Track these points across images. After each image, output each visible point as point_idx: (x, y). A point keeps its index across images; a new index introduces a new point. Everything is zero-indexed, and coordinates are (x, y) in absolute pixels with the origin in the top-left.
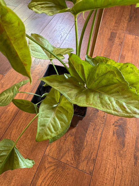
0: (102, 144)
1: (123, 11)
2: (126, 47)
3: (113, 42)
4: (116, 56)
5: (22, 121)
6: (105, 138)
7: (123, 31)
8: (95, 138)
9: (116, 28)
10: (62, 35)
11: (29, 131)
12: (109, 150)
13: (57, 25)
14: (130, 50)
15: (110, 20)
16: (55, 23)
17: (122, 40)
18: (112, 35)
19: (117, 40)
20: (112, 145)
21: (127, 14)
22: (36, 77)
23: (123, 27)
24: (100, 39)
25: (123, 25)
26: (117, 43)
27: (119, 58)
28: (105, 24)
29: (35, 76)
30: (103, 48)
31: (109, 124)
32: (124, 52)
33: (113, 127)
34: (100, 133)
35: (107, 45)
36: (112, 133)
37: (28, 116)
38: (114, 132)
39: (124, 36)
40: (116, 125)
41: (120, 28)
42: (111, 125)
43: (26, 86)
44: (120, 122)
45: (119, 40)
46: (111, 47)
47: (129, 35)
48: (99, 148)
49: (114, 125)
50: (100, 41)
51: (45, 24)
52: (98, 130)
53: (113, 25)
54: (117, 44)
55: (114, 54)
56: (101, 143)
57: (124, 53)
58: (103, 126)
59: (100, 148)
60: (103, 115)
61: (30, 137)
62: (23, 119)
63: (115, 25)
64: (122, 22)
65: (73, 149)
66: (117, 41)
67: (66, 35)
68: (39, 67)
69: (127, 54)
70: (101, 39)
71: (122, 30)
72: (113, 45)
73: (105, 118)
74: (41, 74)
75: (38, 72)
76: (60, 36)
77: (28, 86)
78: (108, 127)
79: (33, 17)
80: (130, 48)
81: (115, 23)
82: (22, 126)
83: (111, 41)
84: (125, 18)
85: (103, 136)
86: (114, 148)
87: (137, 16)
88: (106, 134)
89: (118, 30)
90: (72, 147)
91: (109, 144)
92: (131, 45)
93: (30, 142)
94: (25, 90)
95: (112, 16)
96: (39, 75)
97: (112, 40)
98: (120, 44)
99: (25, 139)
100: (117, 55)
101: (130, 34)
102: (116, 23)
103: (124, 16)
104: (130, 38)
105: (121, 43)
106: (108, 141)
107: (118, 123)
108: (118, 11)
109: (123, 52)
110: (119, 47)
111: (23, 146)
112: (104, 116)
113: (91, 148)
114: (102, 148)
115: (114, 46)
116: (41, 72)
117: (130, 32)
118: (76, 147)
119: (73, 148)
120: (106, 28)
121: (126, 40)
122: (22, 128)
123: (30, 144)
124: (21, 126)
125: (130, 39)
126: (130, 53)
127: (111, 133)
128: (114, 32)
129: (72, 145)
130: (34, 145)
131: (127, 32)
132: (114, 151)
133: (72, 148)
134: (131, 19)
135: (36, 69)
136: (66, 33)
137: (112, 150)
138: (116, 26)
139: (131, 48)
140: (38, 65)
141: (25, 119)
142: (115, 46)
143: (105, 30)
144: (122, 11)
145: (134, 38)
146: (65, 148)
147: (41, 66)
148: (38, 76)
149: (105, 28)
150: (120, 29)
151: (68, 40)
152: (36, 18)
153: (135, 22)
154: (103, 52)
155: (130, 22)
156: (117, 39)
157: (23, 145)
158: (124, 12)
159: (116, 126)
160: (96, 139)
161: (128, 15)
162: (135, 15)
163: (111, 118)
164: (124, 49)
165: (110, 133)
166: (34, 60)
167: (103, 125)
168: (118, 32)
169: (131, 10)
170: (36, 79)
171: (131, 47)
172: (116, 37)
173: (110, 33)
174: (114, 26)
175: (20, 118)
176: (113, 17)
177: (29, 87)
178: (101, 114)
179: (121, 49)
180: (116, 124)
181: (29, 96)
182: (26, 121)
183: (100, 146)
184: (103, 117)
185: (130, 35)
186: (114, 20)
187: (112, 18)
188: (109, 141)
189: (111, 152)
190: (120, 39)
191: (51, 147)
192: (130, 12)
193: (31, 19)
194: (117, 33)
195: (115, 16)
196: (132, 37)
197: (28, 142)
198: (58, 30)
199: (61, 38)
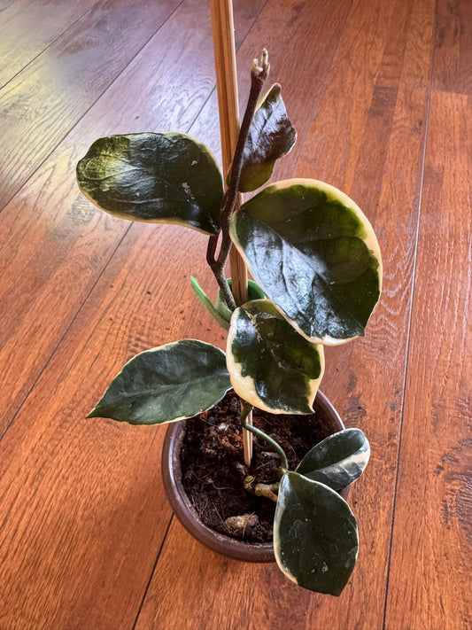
0: (401, 575)
1: (410, 12)
2: (440, 138)
3: (387, 122)
4: (407, 171)
5: (15, 486)
6: (408, 541)
7: (418, 80)
8: (366, 543)
9: (390, 70)
10: (185, 103)
11: (49, 534)
12: (438, 600)
13: (161, 67)
14: (457, 146)
15: (365, 45)
16: (153, 63)
17: (418, 111)
18: (381, 96)
19: (404, 114)
20: (447, 578)
21: (427, 21)
22: (83, 277)
23: (419, 68)
24: (336, 112)
25: (417, 59)
26: (402, 123)
27: (418, 179)
28: (347, 57)
29: (77, 273)
30: (350, 144)
31: (419, 471)
32: (437, 158)
33: (436, 481)
34: (383, 516)
35: (364, 135)
36: (439, 515)
37: (45, 455)
38: (446, 506)
39: (428, 98)
40: (452, 473)
41: (405, 70)
42: (431, 475)
43: (36, 320)
44: (468, 454)
45: (407, 111)
46: (383, 139)
47: (444, 93)
48: (389, 596)
49: (442, 472)
50: (336, 118)
51: (113, 68)
52: (374, 503)
53: (378, 61)
54: (405, 127)
55: (399, 165)
56: (394, 567)
57: (435, 160)
58: (394, 484)
59: (395, 595)
60: (387, 431)
61: (56, 568)
62: (23, 475)
63: (387, 59)
64: (411, 49)
65: (264, 613)
66: (400, 115)
67: (198, 103)
68: (96, 234)
69: (447, 165)
70: (340, 111)
71: (416, 76)
72: (389, 131)
73: (396, 441)
74: (104, 263)
75: (90, 254)
76: (178, 109)
77: (47, 315)
78: (416, 488)
79: (67, 46)
80: (457, 142)
81: (384, 53)
82: (18, 509)
83: (380, 118)
84: (421, 35)
85: (401, 531)
86: (459, 590)
87: (462, 27)
88: (410, 522)
89: (399, 78)
90: (260, 600)
91: (433, 574)
92: (457, 129)
93: (55, 594)
94: (33, 335)
95: (371, 28)
96: (96, 267)
97: (381, 115)
98: (415, 129)
99: (30, 580)
100: (409, 169)
101: (447, 89)
102: (387, 52)
103: (414, 26)
104: (451, 103)
105: (421, 123)
106: (425, 557)
107: (456, 461)
108: (391, 13)
109: (431, 159)
110: (413, 139)
111: (22, 615)
112: (391, 436)
113: (351, 600)
114: (401, 598)
115: (392, 136)
116: (102, 251)
117: (448, 82)
118: (281, 602)
119: (263, 607)
120: (354, 71)
121: (436, 112)
122: (16, 519)
123: (55, 603)
124: (13, 510)
125: (450, 106)
126: (458, 160)
127: (434, 513)
128: (385, 85)
129: (261, 592)
130: (73, 607)
131: (437, 82)
132: (462, 609)
133: (258, 610)
134: (442, 36)
135: (80, 242)
136: (198, 95)
137: (452, 600)
138: (388, 64)
139: (462, 139)
140: (91, 226)
141: (31, 476)
142: (396, 137)
143: (349, 81)
144: (404, 12)
145: (465, 103)
146: (228, 612)
147: (102, 227)
148: (90, 273)
149: (350, 70)
150: (408, 74)
151: (208, 122)
152: (78, 47)
153: (458, 46)
154: (353, 161)
155: (443, 49)
156: (401, 111)
157: (18, 612)
158: (413, 15)
159: (449, 478)
160: (370, 546)
161: (429, 23)
162: (453, 25)
163: (422, 441)
164: (435, 146)
165: (431, 511)
166: (70, 207)
167: (392, 479)
168: (402, 85)
169: (437, 7)
170: (81, 285)
171: (458, 136)
172: (398, 103)
173: (369, 91)
174: (383, 63)
175: (5, 471)
176: (375, 33)
177: (50, 323)
178: (375, 424)
179: (422, 146)
180: (448, 468)
181: (52, 362)
182: (36, 484)
183: (392, 583)
184: (389, 438)
185: (448, 94)
186: (380, 43)
187: (371, 37)
188: (432, 557)
189: (447, 613)
190: (411, 108)
191: (160, 612)
192: (436, 12)
193: (59, 52)
194: (397, 88)
195: (380, 29)
196: (457, 101)
197: (45, 593)
198: (166, 86)
199: (182, 113)
